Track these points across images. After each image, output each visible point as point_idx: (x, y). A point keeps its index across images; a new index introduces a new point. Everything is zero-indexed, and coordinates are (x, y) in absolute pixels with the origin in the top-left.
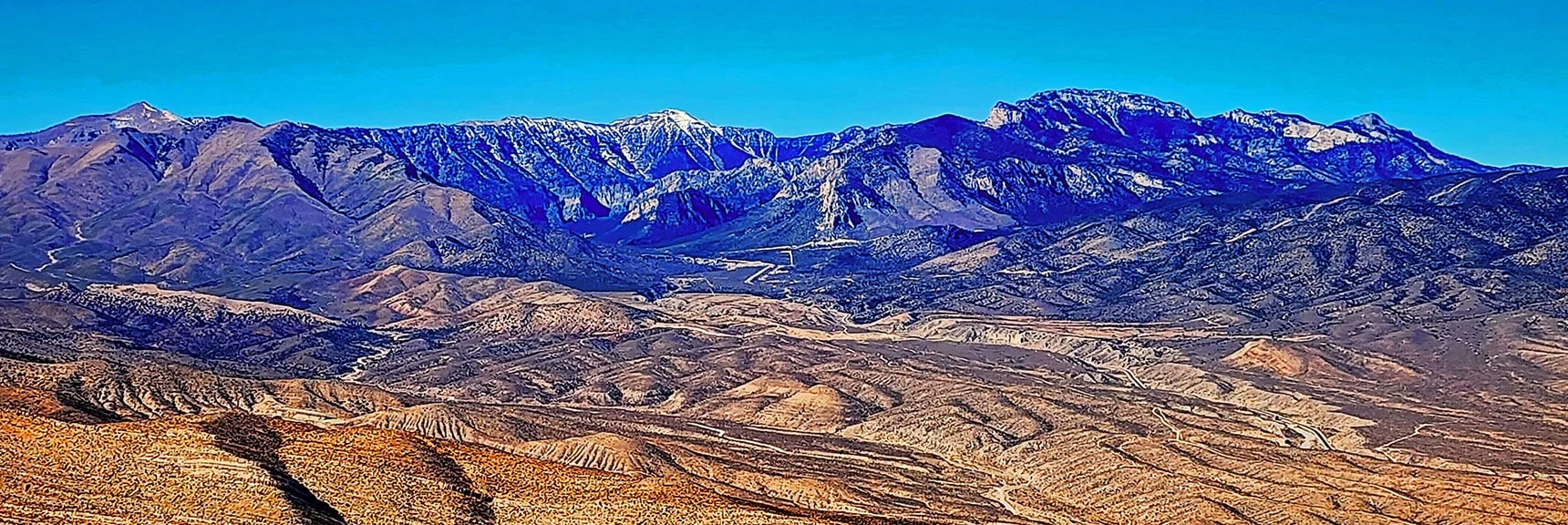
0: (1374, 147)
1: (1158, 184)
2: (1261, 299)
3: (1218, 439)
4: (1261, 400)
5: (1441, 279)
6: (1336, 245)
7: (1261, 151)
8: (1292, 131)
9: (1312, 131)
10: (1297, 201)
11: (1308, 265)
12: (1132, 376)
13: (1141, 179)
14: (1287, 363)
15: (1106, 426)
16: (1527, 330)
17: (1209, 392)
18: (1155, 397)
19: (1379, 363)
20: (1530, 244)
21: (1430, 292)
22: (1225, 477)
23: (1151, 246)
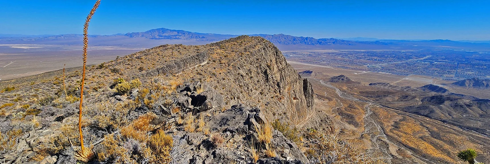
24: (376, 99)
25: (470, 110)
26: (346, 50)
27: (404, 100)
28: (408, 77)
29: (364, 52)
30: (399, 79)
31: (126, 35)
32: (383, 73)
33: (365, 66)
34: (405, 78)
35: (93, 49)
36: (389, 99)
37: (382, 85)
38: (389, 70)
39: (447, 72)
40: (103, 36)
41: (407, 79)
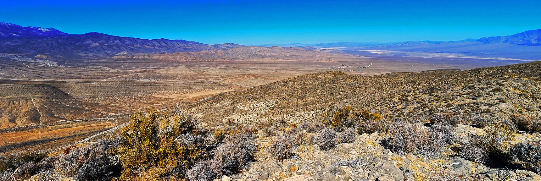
0: (53, 31)
1: (18, 35)
2: (38, 49)
3: (35, 66)
4: (41, 61)
5: (66, 47)
6: (49, 43)
7: (35, 31)
8: (39, 29)
9: (43, 29)
10: (42, 37)
11: (45, 45)
12: (18, 59)
13: (14, 34)
14: (44, 57)
15: (15, 66)
16: (78, 52)
17: (33, 61)
18: (23, 62)
19: (59, 56)
20: (77, 43)
21: (64, 48)
22: (37, 71)
23: (18, 43)
31: (480, 40)
35: (434, 56)
40: (449, 42)
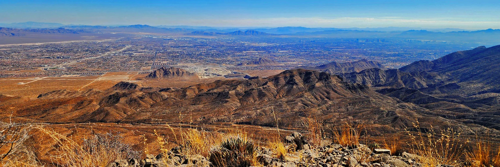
24: (43, 116)
25: (143, 103)
26: (7, 45)
27: (79, 108)
28: (101, 77)
29: (40, 47)
30: (89, 82)
32: (69, 76)
33: (41, 68)
34: (97, 79)
36: (59, 111)
37: (56, 93)
38: (77, 70)
39: (145, 64)
41: (100, 79)
